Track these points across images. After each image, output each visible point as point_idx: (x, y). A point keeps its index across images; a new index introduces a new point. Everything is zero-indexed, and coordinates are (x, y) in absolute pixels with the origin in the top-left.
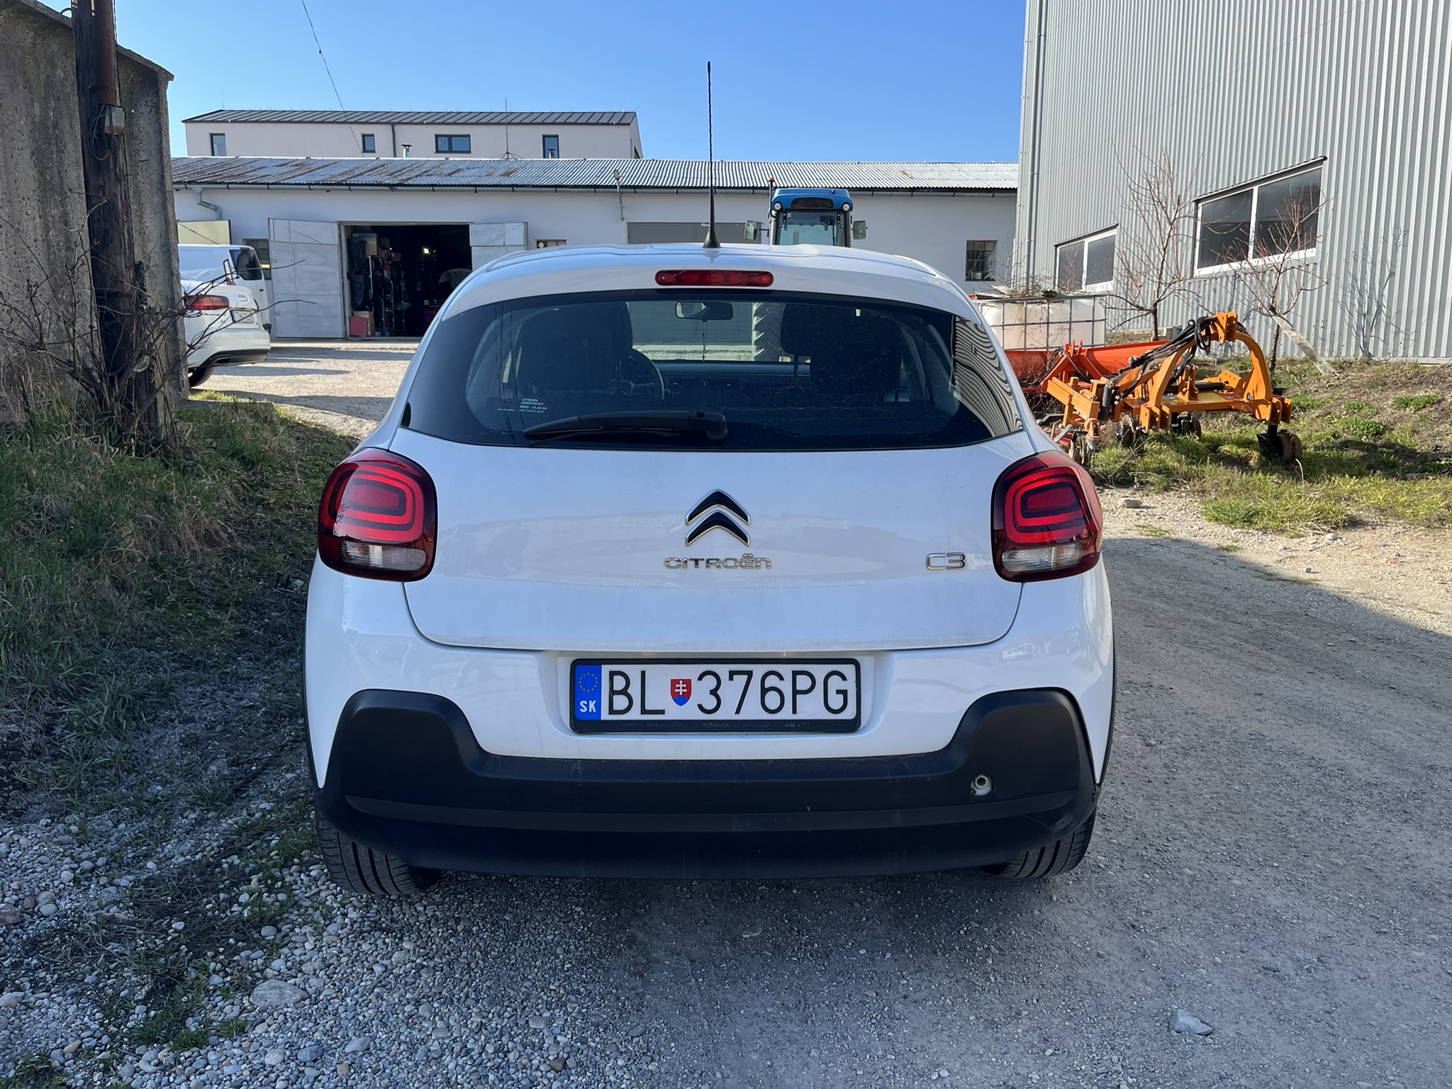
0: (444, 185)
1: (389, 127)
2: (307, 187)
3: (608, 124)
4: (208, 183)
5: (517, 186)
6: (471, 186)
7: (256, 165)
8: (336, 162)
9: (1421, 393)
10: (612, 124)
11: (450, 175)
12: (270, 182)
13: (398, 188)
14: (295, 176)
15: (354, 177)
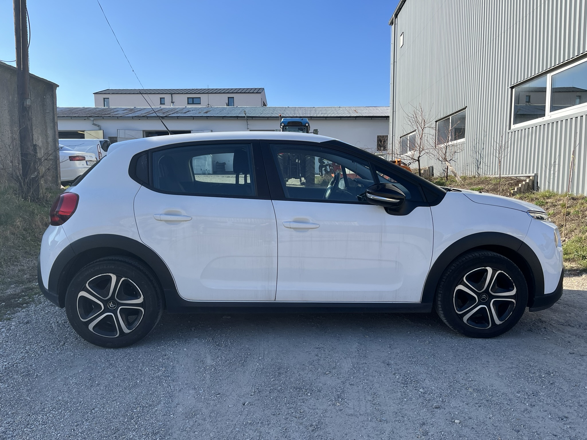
0: (182, 117)
1: (170, 95)
2: (132, 118)
3: (253, 93)
4: (96, 117)
5: (209, 117)
6: (192, 117)
7: (115, 110)
8: (144, 109)
9: (479, 187)
10: (254, 93)
11: (185, 113)
12: (119, 116)
13: (165, 118)
14: (128, 114)
15: (150, 114)
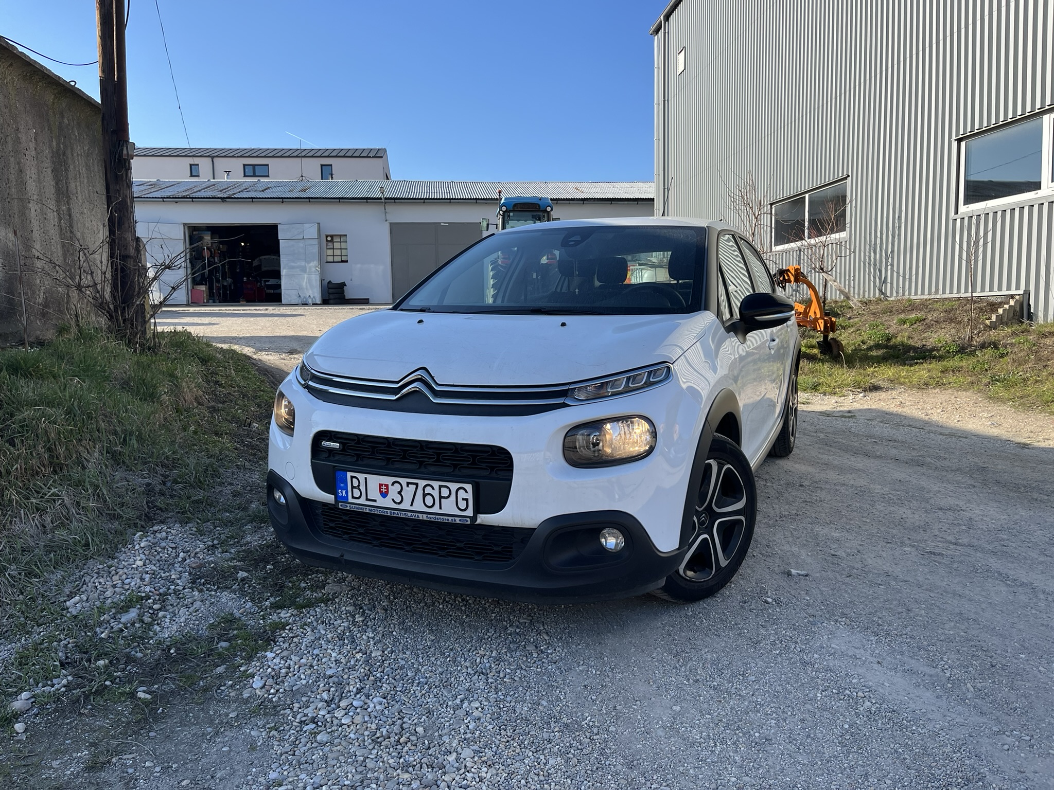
0: (260, 198)
1: (210, 159)
2: (161, 199)
3: (367, 157)
5: (312, 198)
6: (279, 198)
9: (914, 316)
10: (370, 157)
11: (263, 191)
13: (228, 200)
14: (150, 193)
15: (194, 192)
